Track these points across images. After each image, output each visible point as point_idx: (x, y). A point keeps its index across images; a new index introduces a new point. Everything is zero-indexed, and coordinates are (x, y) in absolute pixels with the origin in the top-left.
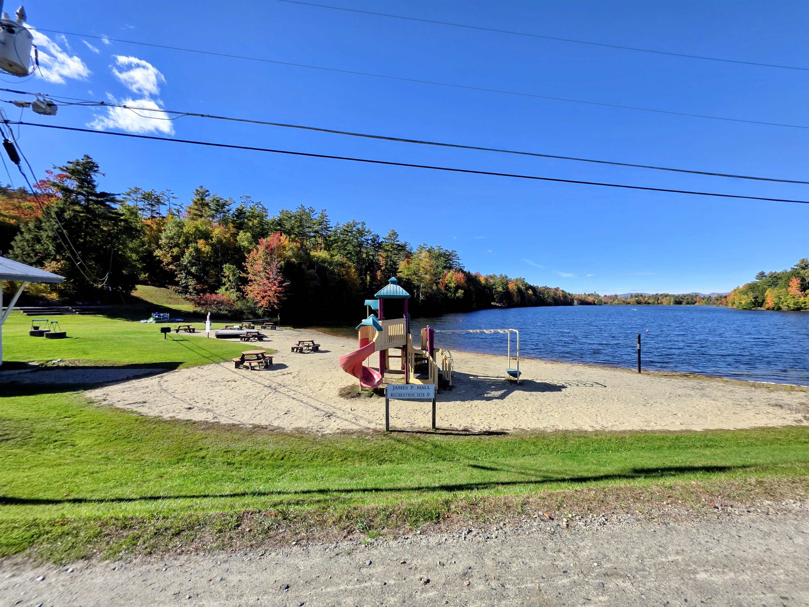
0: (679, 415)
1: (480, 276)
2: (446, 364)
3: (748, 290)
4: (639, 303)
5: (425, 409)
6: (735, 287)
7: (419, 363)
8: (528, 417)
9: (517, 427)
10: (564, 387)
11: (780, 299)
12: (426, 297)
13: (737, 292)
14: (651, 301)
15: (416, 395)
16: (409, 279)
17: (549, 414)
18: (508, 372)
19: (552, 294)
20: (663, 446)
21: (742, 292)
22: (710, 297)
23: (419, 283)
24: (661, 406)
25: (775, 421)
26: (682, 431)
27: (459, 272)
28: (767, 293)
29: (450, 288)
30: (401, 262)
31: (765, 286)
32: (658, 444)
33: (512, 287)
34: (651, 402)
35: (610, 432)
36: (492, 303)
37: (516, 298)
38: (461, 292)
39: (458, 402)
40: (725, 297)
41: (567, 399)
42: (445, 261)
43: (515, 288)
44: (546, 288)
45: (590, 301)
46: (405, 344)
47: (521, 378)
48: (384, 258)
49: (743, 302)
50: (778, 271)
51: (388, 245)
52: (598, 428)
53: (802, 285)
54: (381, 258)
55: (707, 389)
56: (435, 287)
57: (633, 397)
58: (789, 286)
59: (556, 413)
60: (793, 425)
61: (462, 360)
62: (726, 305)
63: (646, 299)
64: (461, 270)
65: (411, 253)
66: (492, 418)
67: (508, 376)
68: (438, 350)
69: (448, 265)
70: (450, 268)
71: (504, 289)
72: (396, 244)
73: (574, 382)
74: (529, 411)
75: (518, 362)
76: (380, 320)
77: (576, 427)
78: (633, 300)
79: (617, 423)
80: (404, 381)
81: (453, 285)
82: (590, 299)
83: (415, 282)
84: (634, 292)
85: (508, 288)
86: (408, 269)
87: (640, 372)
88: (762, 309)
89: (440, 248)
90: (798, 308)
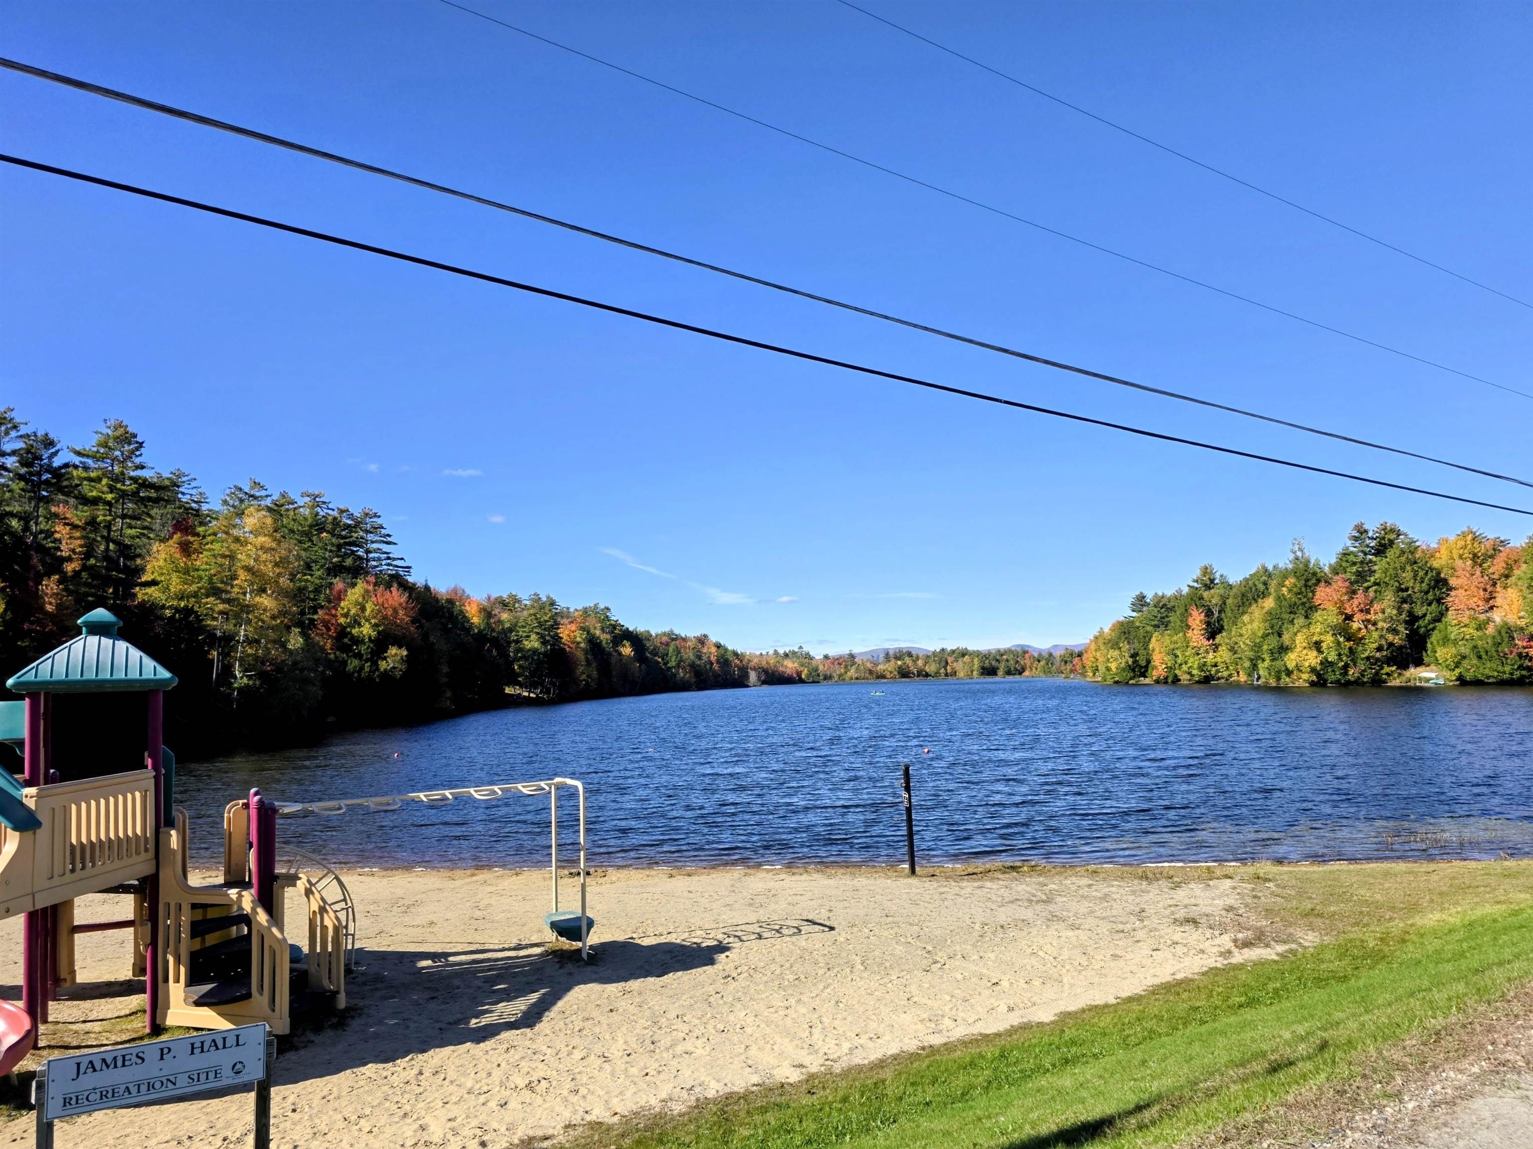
0: (1005, 984)
1: (464, 598)
2: (324, 928)
3: (1119, 638)
4: (904, 674)
5: (228, 1125)
6: (1095, 632)
7: (212, 939)
8: (613, 1074)
9: (576, 1119)
10: (722, 948)
11: (1176, 656)
12: (262, 675)
13: (1101, 641)
14: (931, 668)
15: (183, 1080)
16: (188, 611)
17: (679, 1049)
18: (554, 926)
19: (689, 655)
20: (973, 1087)
21: (1110, 641)
22: (1051, 655)
23: (230, 627)
24: (964, 964)
25: (1187, 961)
26: (1013, 1031)
27: (388, 586)
28: (1153, 644)
29: (357, 641)
30: (155, 546)
31: (1149, 628)
32: (960, 1081)
33: (568, 633)
34: (941, 956)
35: (847, 1073)
36: (508, 690)
37: (584, 672)
38: (395, 655)
39: (370, 1069)
40: (1080, 655)
41: (733, 985)
42: (339, 547)
43: (580, 637)
44: (673, 638)
45: (788, 671)
46: (147, 869)
47: (594, 938)
48: (75, 527)
49: (1113, 666)
50: (1169, 593)
51: (98, 480)
52: (815, 1065)
53: (1208, 624)
54: (61, 531)
55: (1059, 899)
56: (295, 641)
57: (899, 950)
58: (1188, 627)
59: (699, 1043)
60: (1219, 965)
61: (394, 902)
62: (1084, 675)
63: (920, 663)
64: (398, 580)
65: (197, 513)
66: (493, 1104)
67: (550, 936)
68: (292, 880)
69: (349, 562)
70: (357, 571)
71: (544, 643)
72: (135, 480)
73: (750, 928)
74: (616, 1051)
75: (583, 886)
76: (29, 783)
77: (755, 1079)
78: (890, 667)
79: (863, 1040)
80: (142, 1024)
81: (366, 630)
82: (790, 667)
83: (218, 625)
84: (892, 646)
85: (557, 638)
86: (187, 572)
87: (913, 871)
88: (1147, 681)
89: (316, 501)
90: (1206, 677)
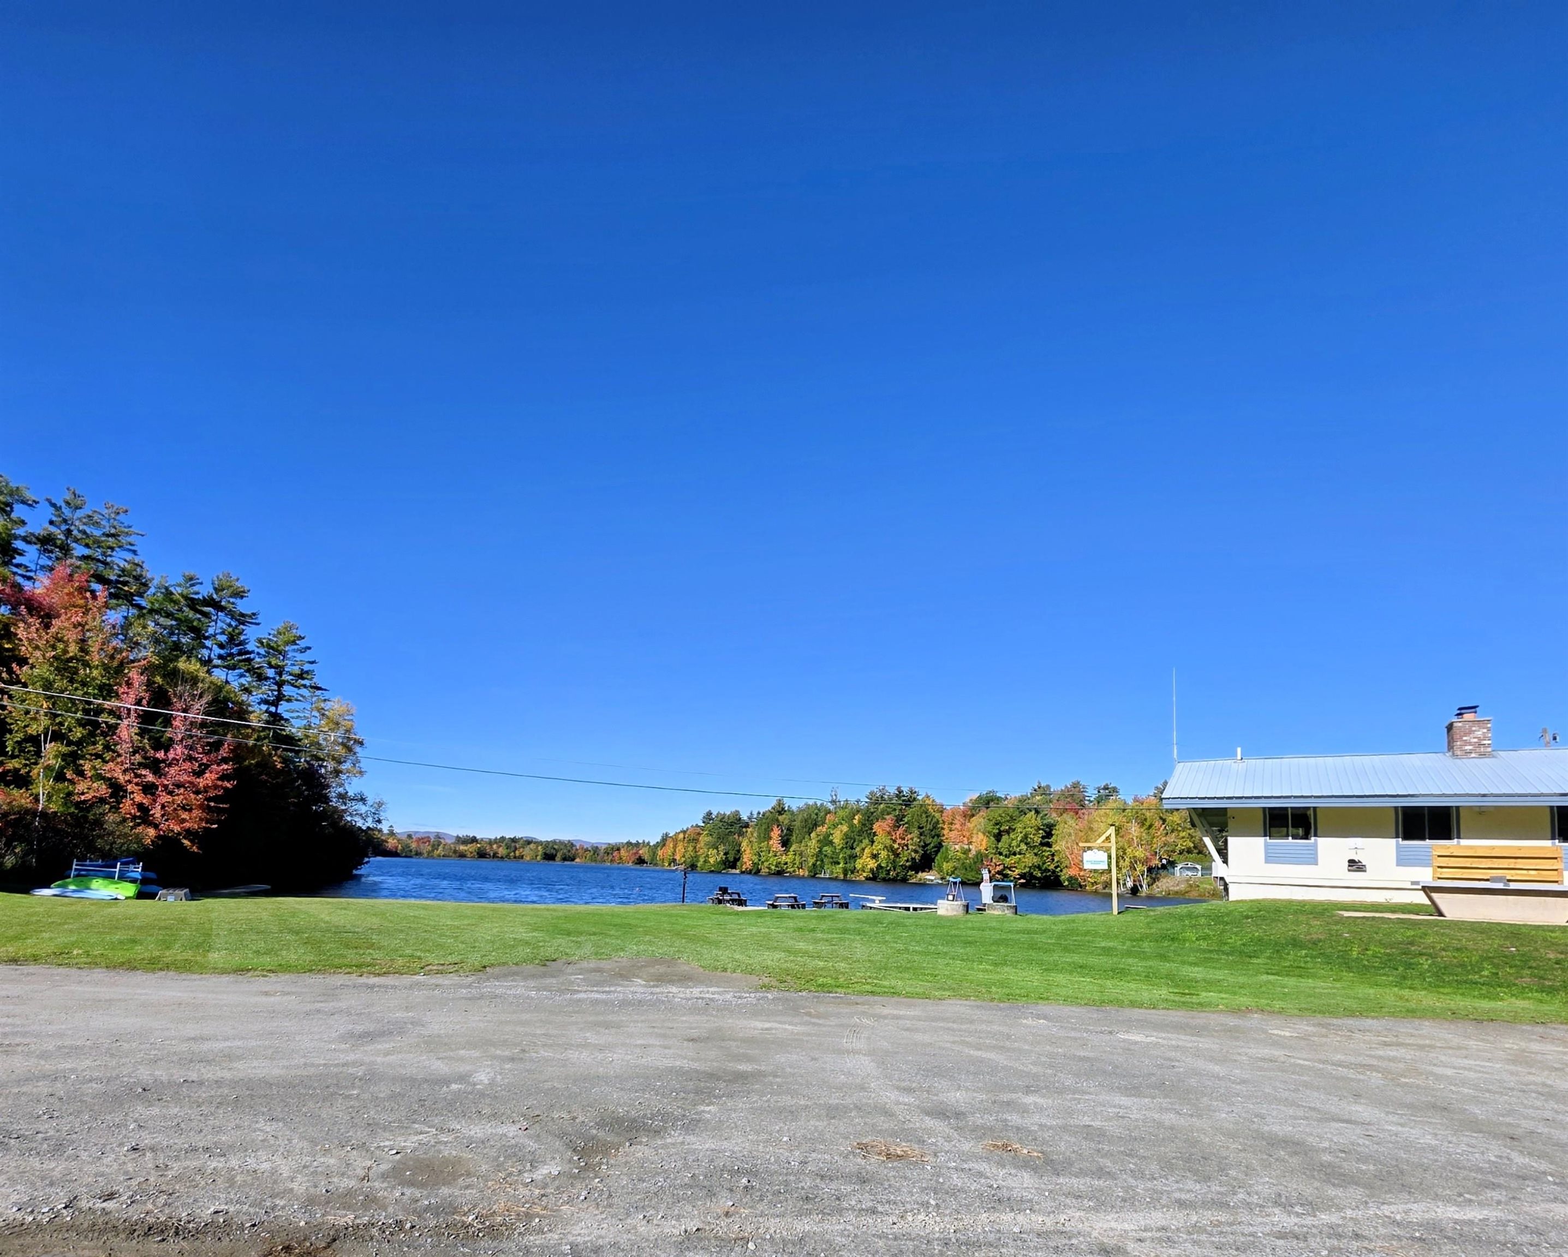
11: (760, 856)
28: (745, 847)
49: (712, 860)
53: (781, 837)
58: (770, 838)
88: (734, 871)
90: (778, 871)
